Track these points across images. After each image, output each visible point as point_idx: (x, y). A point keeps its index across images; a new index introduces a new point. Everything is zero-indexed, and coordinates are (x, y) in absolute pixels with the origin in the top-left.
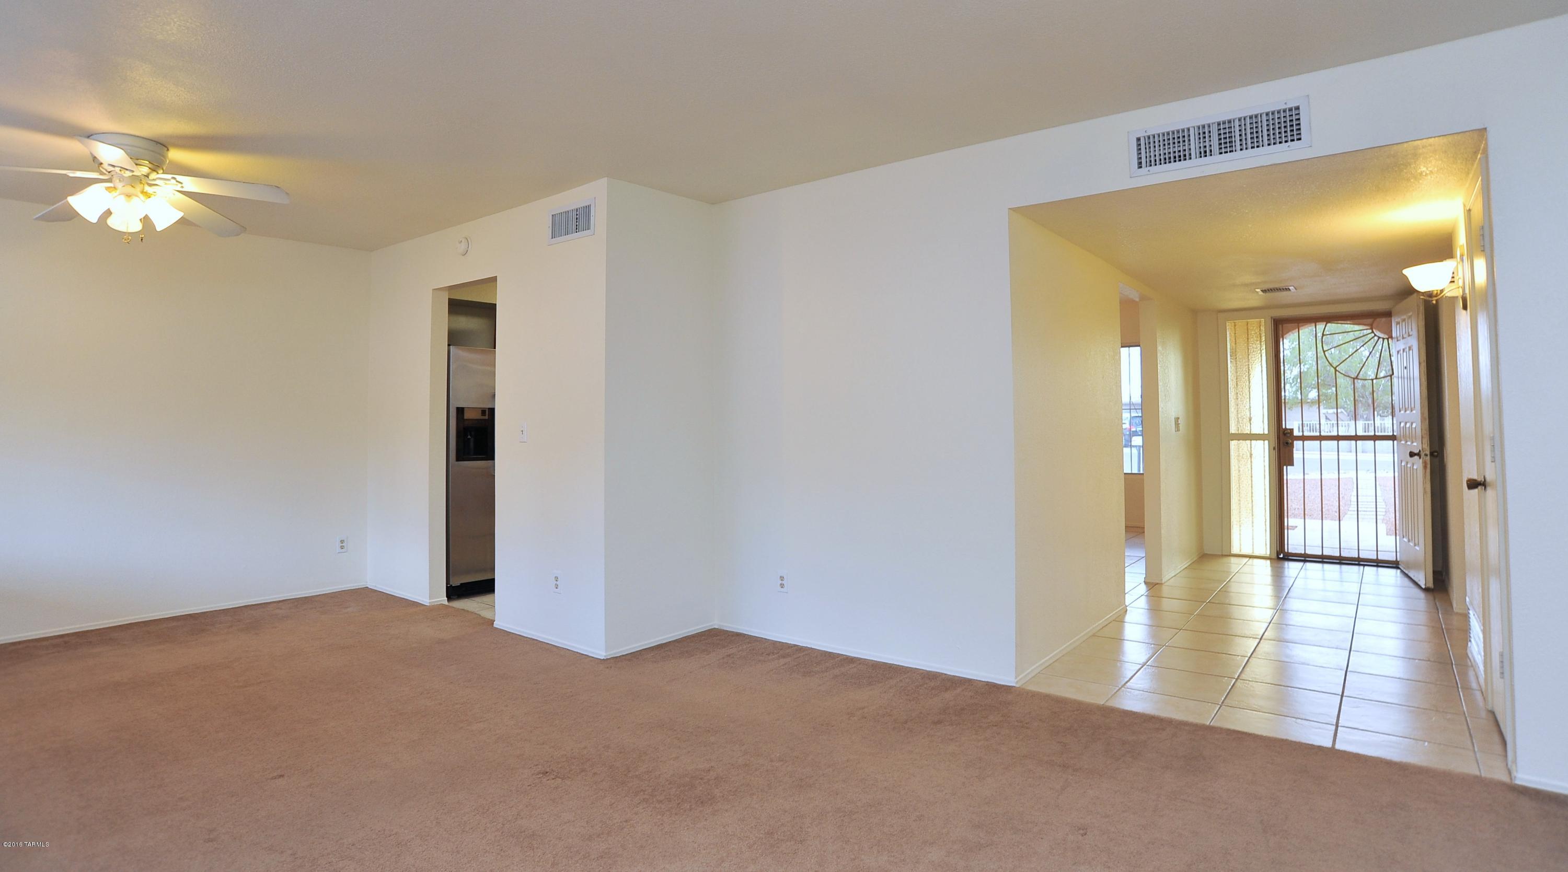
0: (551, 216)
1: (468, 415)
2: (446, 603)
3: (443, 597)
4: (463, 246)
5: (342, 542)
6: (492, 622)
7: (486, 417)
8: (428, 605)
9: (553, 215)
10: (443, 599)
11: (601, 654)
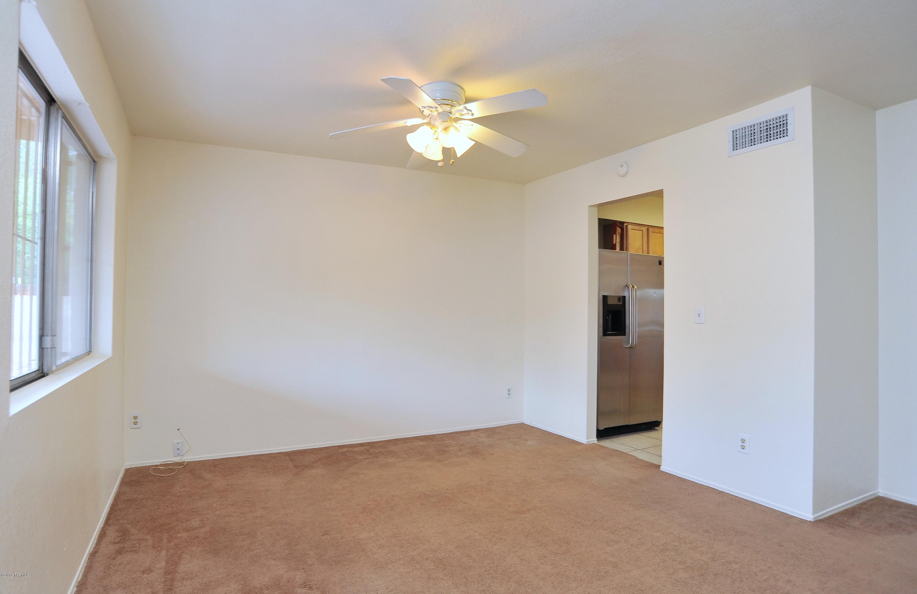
0: (731, 133)
1: (610, 302)
2: (596, 442)
3: (594, 438)
4: (624, 169)
5: (509, 390)
6: (659, 466)
7: (621, 303)
8: (586, 443)
9: (733, 131)
10: (594, 439)
11: (809, 516)
